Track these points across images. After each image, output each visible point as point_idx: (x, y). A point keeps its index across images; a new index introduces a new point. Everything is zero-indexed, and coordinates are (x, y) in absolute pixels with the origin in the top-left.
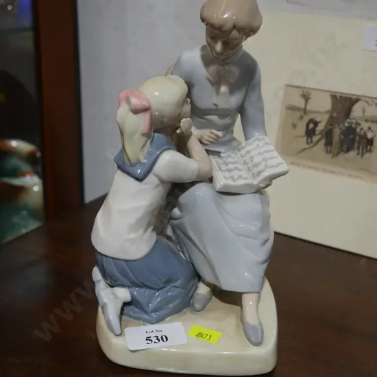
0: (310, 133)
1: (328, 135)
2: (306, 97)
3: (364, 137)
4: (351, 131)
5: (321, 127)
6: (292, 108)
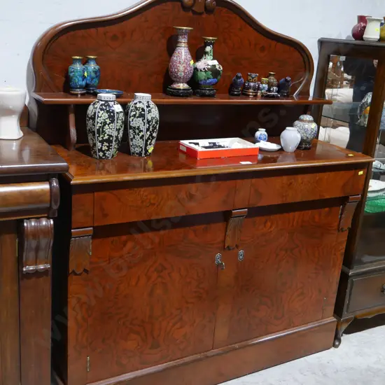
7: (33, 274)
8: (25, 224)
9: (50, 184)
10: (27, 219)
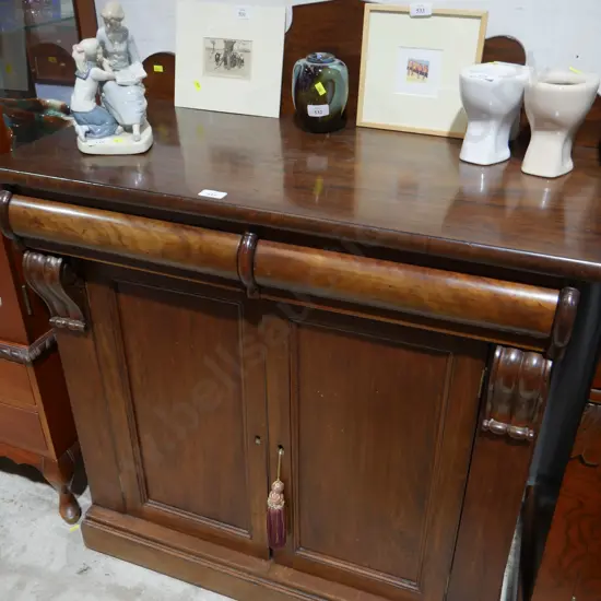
0: (217, 60)
1: (225, 60)
2: (214, 43)
3: (239, 59)
4: (234, 57)
5: (222, 56)
6: (208, 49)
7: (497, 435)
8: (497, 354)
9: (561, 297)
10: (503, 346)
